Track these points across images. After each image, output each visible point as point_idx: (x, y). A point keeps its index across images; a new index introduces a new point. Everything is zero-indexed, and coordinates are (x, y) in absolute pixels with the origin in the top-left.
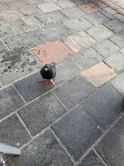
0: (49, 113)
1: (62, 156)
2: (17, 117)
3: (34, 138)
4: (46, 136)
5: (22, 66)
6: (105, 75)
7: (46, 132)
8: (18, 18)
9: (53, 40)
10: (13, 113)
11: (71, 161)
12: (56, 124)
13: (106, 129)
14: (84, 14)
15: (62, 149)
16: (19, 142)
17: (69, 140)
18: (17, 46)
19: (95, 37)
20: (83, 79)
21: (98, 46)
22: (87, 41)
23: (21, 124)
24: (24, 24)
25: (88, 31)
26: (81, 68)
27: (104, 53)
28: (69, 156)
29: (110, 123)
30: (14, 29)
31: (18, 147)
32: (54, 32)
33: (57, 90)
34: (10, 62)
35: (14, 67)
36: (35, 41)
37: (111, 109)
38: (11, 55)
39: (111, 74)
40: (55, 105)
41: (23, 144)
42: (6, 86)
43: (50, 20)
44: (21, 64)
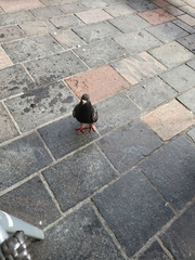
0: (88, 177)
1: (107, 246)
2: (40, 181)
3: (64, 215)
4: (83, 213)
5: (51, 104)
6: (179, 121)
7: (84, 207)
8: (47, 32)
9: (98, 65)
11: (121, 257)
12: (99, 195)
13: (180, 209)
14: (147, 25)
15: (108, 236)
16: (43, 219)
17: (120, 223)
18: (44, 74)
19: (164, 61)
20: (143, 127)
21: (168, 74)
22: (149, 66)
23: (46, 191)
24: (56, 42)
25: (153, 52)
26: (141, 108)
27: (179, 85)
28: (119, 247)
29: (187, 198)
30: (42, 49)
31: (41, 227)
32: (101, 53)
33: (102, 141)
34: (33, 97)
35: (40, 105)
36: (71, 66)
37: (189, 176)
38: (36, 88)
39: (189, 119)
40: (98, 164)
41: (49, 222)
42: (26, 134)
43: (94, 36)
44: (49, 100)
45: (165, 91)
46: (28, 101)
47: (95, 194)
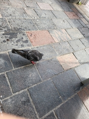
0: (28, 79)
1: (31, 112)
2: (5, 77)
3: (14, 95)
4: (23, 95)
5: (17, 42)
6: (72, 63)
7: (24, 92)
8: (22, 7)
9: (43, 29)
10: (3, 73)
11: (36, 117)
12: (32, 88)
13: (65, 100)
14: (67, 18)
15: (32, 107)
16: (3, 95)
17: (38, 102)
18: (16, 26)
19: (71, 35)
20: (57, 62)
21: (72, 42)
22: (65, 36)
23: (7, 82)
24: (25, 13)
25: (68, 30)
26: (58, 54)
28: (36, 113)
29: (69, 96)
30: (17, 14)
31: (1, 99)
32: (45, 24)
33: (38, 64)
34: (9, 36)
35: (11, 41)
37: (71, 87)
38: (11, 32)
39: (76, 63)
40: (34, 74)
41: (5, 97)
42: (2, 53)
43: (43, 15)
44: (17, 39)
45: (69, 49)
46: (6, 37)
47: (30, 87)
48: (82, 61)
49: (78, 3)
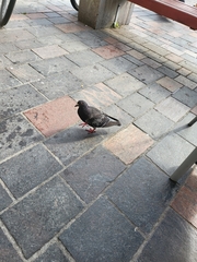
0: (53, 213)
4: (49, 256)
5: (9, 139)
6: (138, 144)
7: (50, 249)
8: (3, 67)
12: (66, 232)
13: (149, 232)
14: (101, 59)
17: (90, 259)
18: (1, 108)
19: (118, 90)
20: (106, 153)
21: (124, 102)
22: (107, 96)
25: (108, 83)
27: (134, 111)
29: (154, 220)
32: (59, 85)
33: (66, 173)
36: (29, 99)
37: (153, 197)
39: (147, 142)
40: (63, 198)
43: (52, 70)
44: (7, 135)
47: (62, 231)
48: (157, 134)
49: (113, 26)
